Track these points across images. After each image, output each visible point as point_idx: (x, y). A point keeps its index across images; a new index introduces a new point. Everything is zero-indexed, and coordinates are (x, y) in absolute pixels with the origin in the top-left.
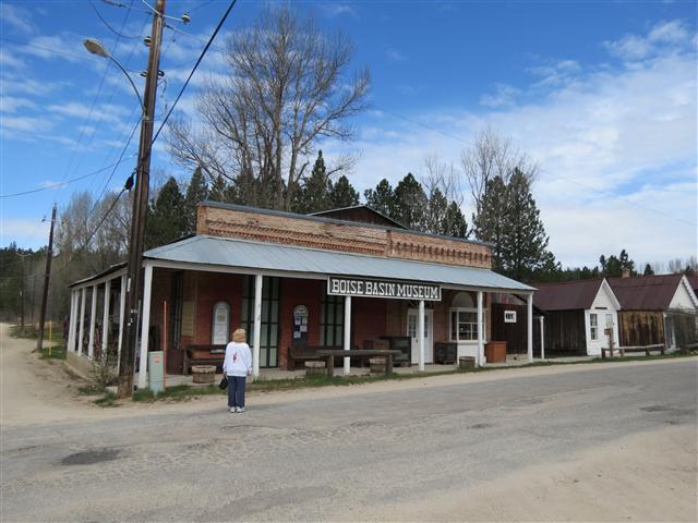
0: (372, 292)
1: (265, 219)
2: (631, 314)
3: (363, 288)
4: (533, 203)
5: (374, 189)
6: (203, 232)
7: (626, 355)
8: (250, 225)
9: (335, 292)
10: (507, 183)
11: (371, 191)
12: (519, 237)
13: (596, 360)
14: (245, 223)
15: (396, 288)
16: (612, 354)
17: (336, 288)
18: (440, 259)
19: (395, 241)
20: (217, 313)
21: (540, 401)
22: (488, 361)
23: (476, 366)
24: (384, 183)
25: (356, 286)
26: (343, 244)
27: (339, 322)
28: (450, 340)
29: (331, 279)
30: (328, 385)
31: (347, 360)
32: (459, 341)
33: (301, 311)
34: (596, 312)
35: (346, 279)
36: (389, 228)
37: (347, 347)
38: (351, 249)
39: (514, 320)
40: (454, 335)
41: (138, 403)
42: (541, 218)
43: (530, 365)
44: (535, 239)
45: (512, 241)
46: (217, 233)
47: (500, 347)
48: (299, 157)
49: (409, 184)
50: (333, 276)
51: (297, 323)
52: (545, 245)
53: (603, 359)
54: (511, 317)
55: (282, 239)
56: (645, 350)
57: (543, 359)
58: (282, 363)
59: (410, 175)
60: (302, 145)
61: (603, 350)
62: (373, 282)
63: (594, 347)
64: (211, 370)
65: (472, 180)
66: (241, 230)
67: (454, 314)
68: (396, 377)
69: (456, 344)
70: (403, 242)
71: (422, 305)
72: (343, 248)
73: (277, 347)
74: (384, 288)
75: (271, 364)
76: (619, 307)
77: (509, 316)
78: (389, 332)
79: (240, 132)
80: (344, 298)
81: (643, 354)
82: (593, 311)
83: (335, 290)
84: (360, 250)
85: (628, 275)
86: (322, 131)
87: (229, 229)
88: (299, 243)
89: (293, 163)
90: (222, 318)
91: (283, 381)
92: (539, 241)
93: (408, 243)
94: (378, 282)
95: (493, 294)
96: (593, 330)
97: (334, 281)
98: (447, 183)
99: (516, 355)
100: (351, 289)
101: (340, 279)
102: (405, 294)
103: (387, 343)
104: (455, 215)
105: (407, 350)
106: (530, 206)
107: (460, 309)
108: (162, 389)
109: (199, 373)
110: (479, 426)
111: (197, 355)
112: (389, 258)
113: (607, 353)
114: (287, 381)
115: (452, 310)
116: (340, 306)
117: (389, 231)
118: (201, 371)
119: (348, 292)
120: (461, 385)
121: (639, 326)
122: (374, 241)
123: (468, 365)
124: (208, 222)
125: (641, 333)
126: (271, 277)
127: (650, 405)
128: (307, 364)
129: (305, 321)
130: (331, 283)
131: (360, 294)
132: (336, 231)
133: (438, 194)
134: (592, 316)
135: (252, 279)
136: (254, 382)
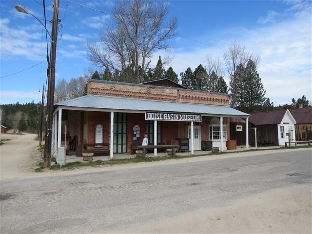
0: (167, 118)
1: (118, 86)
2: (303, 125)
3: (163, 117)
4: (258, 75)
5: (184, 72)
6: (90, 93)
7: (298, 145)
8: (111, 89)
9: (149, 119)
10: (245, 66)
11: (183, 73)
12: (251, 91)
13: (282, 148)
14: (109, 88)
15: (179, 116)
16: (290, 145)
17: (149, 117)
18: (204, 102)
19: (181, 95)
20: (97, 129)
21: (236, 170)
22: (228, 149)
23: (220, 152)
24: (189, 69)
25: (159, 116)
26: (156, 97)
27: (151, 132)
28: (209, 140)
29: (147, 113)
30: (141, 161)
31: (156, 150)
32: (213, 140)
33: (136, 128)
34: (283, 125)
35: (154, 113)
36: (178, 88)
37: (155, 144)
38: (159, 99)
39: (241, 130)
40: (211, 137)
41: (51, 171)
42: (262, 82)
43: (248, 151)
44: (259, 92)
45: (248, 93)
46: (96, 93)
47: (234, 142)
48: (146, 59)
49: (200, 69)
50: (148, 112)
51: (135, 133)
52: (264, 95)
53: (286, 147)
54: (240, 129)
55: (127, 95)
56: (308, 143)
57: (256, 148)
58: (128, 151)
59: (201, 65)
60: (147, 53)
61: (286, 143)
62: (167, 114)
63: (282, 142)
64: (91, 155)
65: (228, 66)
66: (107, 92)
67: (211, 128)
68: (177, 157)
69: (212, 141)
70: (185, 95)
71: (192, 124)
72: (156, 99)
73: (126, 144)
74: (173, 116)
75: (119, 152)
76: (295, 123)
77: (239, 128)
78: (179, 137)
79: (120, 49)
80: (153, 121)
81: (307, 144)
82: (282, 124)
83: (149, 118)
84: (164, 99)
85: (302, 107)
86: (156, 47)
87: (101, 91)
88: (135, 97)
89: (143, 62)
90: (99, 132)
91: (125, 160)
92: (261, 93)
93: (188, 95)
94: (170, 114)
95: (230, 118)
96: (282, 134)
97: (148, 114)
98: (217, 68)
99: (242, 146)
100: (157, 117)
101: (151, 113)
102: (183, 119)
103: (177, 141)
104: (222, 83)
105: (187, 145)
106: (256, 76)
107: (214, 125)
108: (64, 164)
109: (85, 156)
110: (195, 184)
111: (89, 148)
112: (178, 102)
113: (288, 144)
114: (126, 159)
115: (209, 126)
116: (151, 125)
117: (178, 90)
118: (86, 155)
119: (156, 119)
120: (203, 162)
121: (307, 131)
122: (171, 95)
123: (216, 151)
124: (91, 88)
125: (308, 134)
126: (118, 113)
127: (292, 172)
128: (136, 152)
129: (139, 132)
130: (147, 115)
131: (161, 119)
132: (152, 91)
133: (213, 73)
134: (281, 127)
135: (109, 114)
136: (111, 160)
